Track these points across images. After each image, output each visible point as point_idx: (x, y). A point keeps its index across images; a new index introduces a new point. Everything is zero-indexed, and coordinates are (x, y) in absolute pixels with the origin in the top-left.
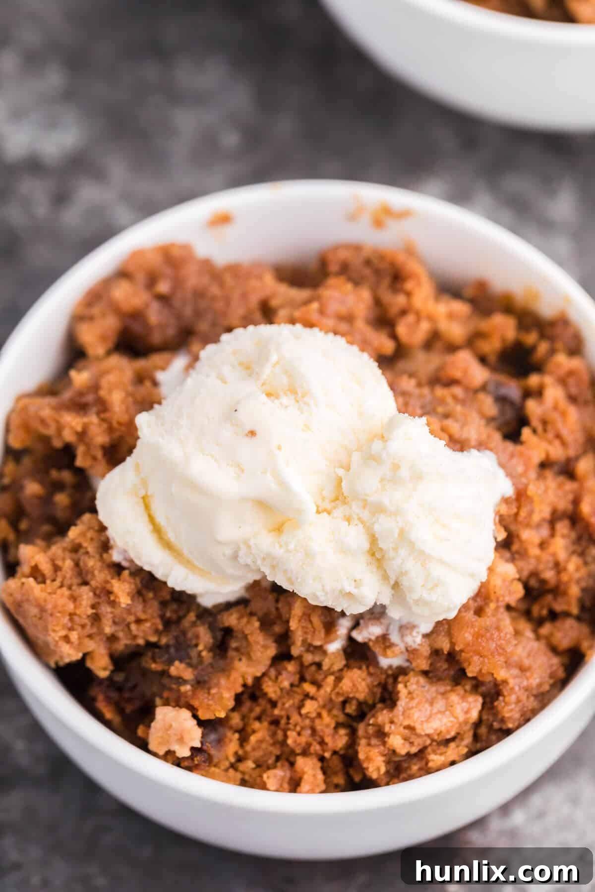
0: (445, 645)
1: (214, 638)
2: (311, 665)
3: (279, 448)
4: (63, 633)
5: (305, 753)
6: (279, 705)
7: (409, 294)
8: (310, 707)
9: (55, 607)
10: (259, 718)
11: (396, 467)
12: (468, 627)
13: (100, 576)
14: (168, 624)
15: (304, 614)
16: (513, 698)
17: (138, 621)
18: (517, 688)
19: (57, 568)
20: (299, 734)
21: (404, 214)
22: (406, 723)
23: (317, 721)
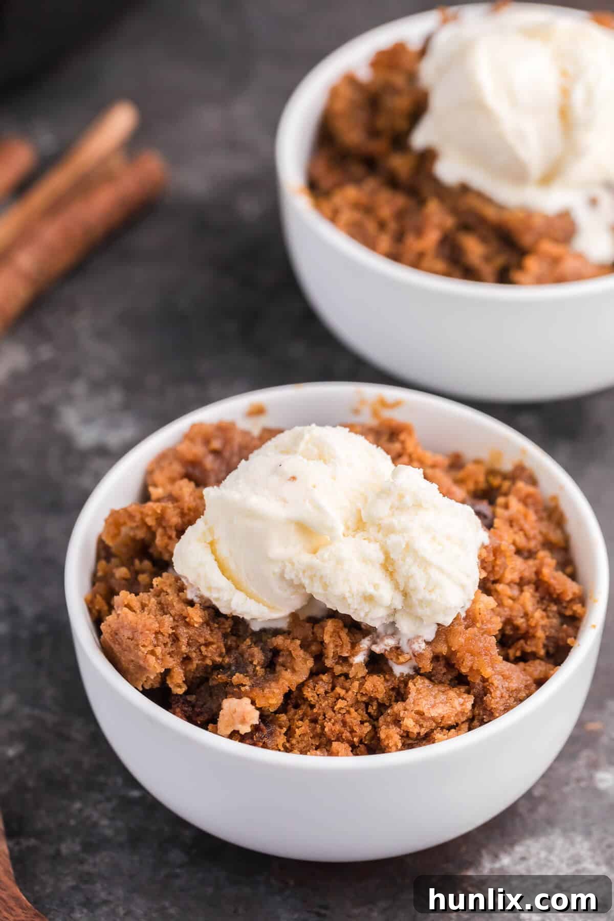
0: (443, 649)
1: (266, 656)
2: (340, 676)
3: (315, 487)
4: (150, 648)
5: (339, 739)
6: (317, 706)
7: (403, 443)
8: (341, 705)
9: (145, 626)
10: (301, 719)
11: (401, 497)
12: (461, 634)
13: (178, 607)
14: (229, 650)
15: (334, 631)
16: (498, 693)
17: (207, 644)
18: (500, 687)
19: (144, 605)
20: (333, 724)
21: (397, 404)
22: (417, 709)
23: (347, 716)
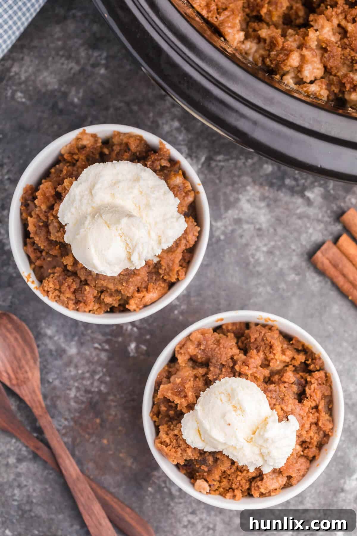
1: (214, 459)
3: (237, 429)
5: (237, 489)
6: (231, 476)
8: (239, 478)
10: (225, 478)
13: (183, 447)
16: (295, 478)
19: (171, 442)
20: (236, 484)
22: (266, 486)
23: (241, 481)
